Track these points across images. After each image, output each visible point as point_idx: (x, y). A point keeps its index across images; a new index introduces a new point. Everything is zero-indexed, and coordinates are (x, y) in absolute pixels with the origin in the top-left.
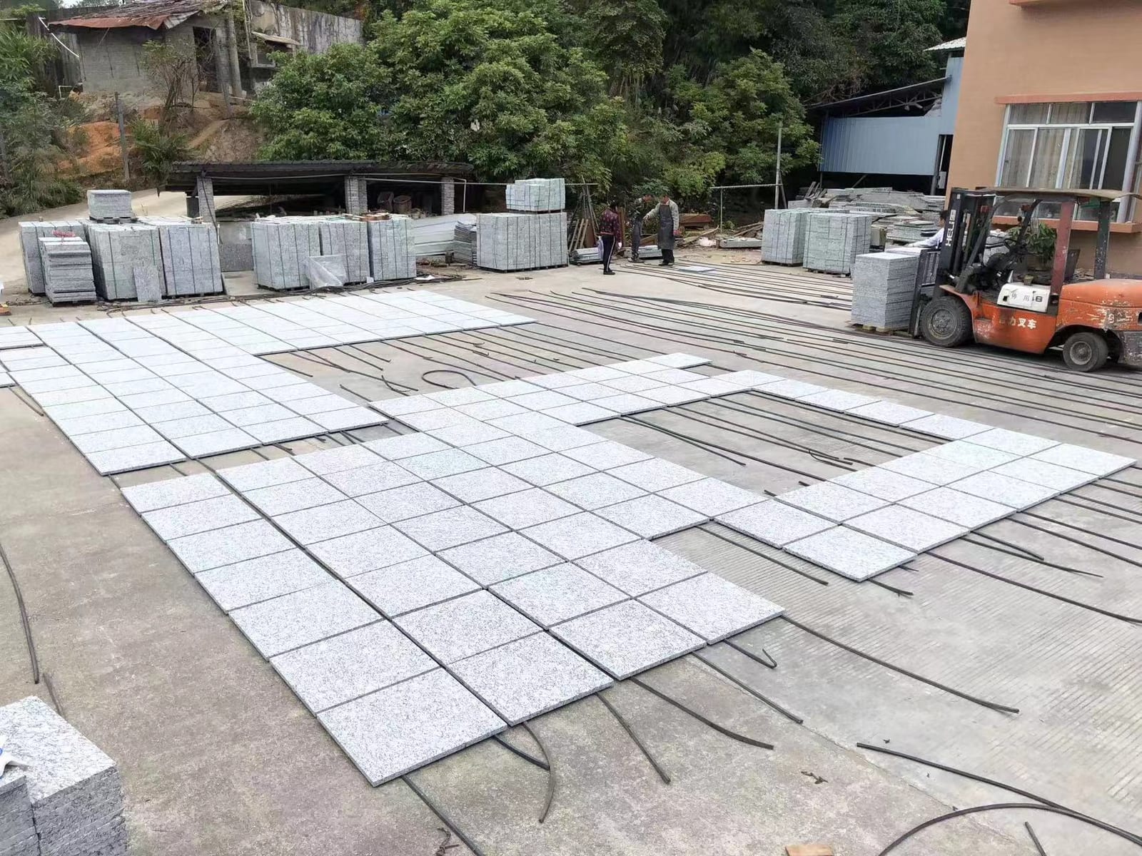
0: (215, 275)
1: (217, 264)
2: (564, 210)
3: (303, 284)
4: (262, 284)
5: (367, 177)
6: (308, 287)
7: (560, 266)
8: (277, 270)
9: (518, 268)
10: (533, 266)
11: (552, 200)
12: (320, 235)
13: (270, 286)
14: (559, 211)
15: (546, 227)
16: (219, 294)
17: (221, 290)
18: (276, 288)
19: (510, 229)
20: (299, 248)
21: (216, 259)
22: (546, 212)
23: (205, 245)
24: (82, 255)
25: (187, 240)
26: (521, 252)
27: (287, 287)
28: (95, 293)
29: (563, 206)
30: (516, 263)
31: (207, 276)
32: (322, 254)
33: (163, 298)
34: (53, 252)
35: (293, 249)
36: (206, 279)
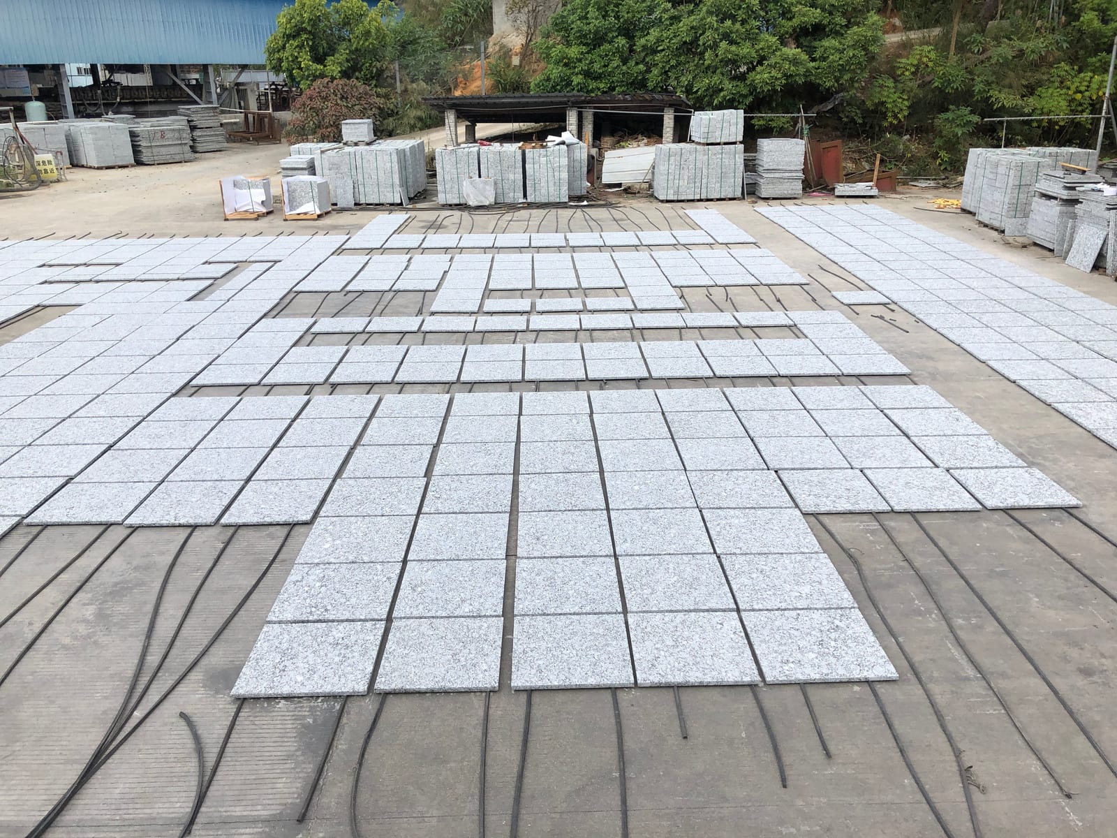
1: (397, 181)
2: (741, 142)
5: (595, 108)
7: (731, 199)
9: (679, 199)
10: (698, 197)
11: (726, 132)
12: (478, 161)
14: (734, 143)
15: (715, 160)
16: (398, 205)
17: (400, 202)
19: (672, 159)
20: (459, 170)
21: (396, 177)
22: (719, 144)
23: (388, 165)
24: (302, 169)
26: (683, 183)
27: (449, 203)
29: (740, 138)
30: (677, 193)
32: (479, 177)
33: (356, 204)
34: (283, 166)
36: (388, 192)
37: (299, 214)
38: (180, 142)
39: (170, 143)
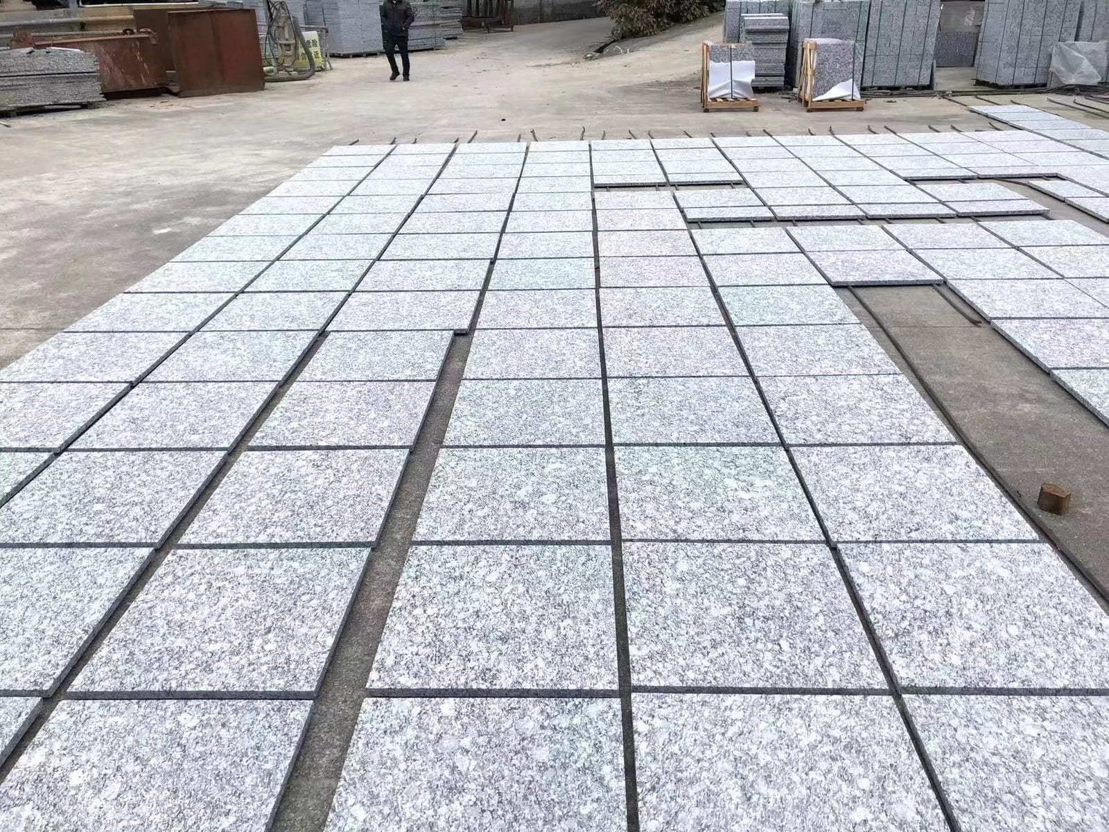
0: (924, 63)
1: (931, 49)
3: (1040, 80)
4: (982, 79)
6: (1044, 85)
8: (1007, 57)
12: (1081, 12)
13: (991, 81)
16: (924, 88)
17: (927, 82)
18: (1000, 83)
20: (1046, 29)
21: (932, 41)
23: (923, 21)
24: (780, 32)
25: (901, 16)
27: (1016, 83)
28: (783, 79)
31: (913, 63)
32: (1076, 40)
34: (750, 27)
35: (1037, 30)
36: (912, 67)
37: (831, 100)
38: (431, 22)
39: (422, 23)
